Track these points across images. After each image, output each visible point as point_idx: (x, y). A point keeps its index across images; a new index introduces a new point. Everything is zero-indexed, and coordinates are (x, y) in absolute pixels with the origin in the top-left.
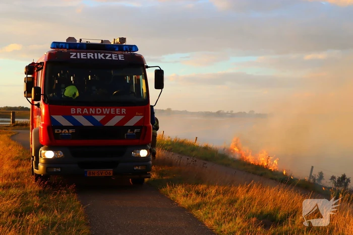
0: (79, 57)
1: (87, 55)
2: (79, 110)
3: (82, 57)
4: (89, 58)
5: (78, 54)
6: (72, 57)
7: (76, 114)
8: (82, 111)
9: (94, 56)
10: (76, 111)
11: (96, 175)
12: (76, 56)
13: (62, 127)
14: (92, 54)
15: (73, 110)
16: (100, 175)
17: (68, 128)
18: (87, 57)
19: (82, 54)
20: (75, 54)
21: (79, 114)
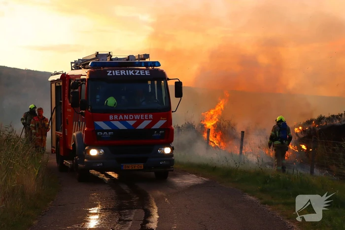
0: (114, 74)
1: (120, 72)
2: (116, 117)
3: (117, 74)
4: (122, 74)
5: (113, 71)
6: (108, 74)
7: (113, 120)
8: (118, 118)
9: (126, 73)
10: (114, 117)
11: (130, 168)
12: (112, 73)
13: (103, 131)
14: (124, 71)
15: (111, 117)
16: (134, 168)
17: (108, 131)
18: (120, 73)
19: (116, 71)
20: (110, 72)
21: (116, 120)
